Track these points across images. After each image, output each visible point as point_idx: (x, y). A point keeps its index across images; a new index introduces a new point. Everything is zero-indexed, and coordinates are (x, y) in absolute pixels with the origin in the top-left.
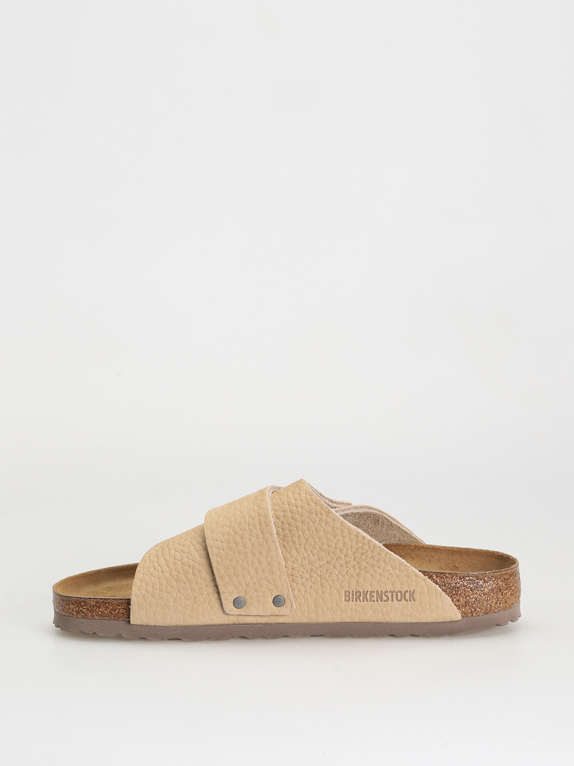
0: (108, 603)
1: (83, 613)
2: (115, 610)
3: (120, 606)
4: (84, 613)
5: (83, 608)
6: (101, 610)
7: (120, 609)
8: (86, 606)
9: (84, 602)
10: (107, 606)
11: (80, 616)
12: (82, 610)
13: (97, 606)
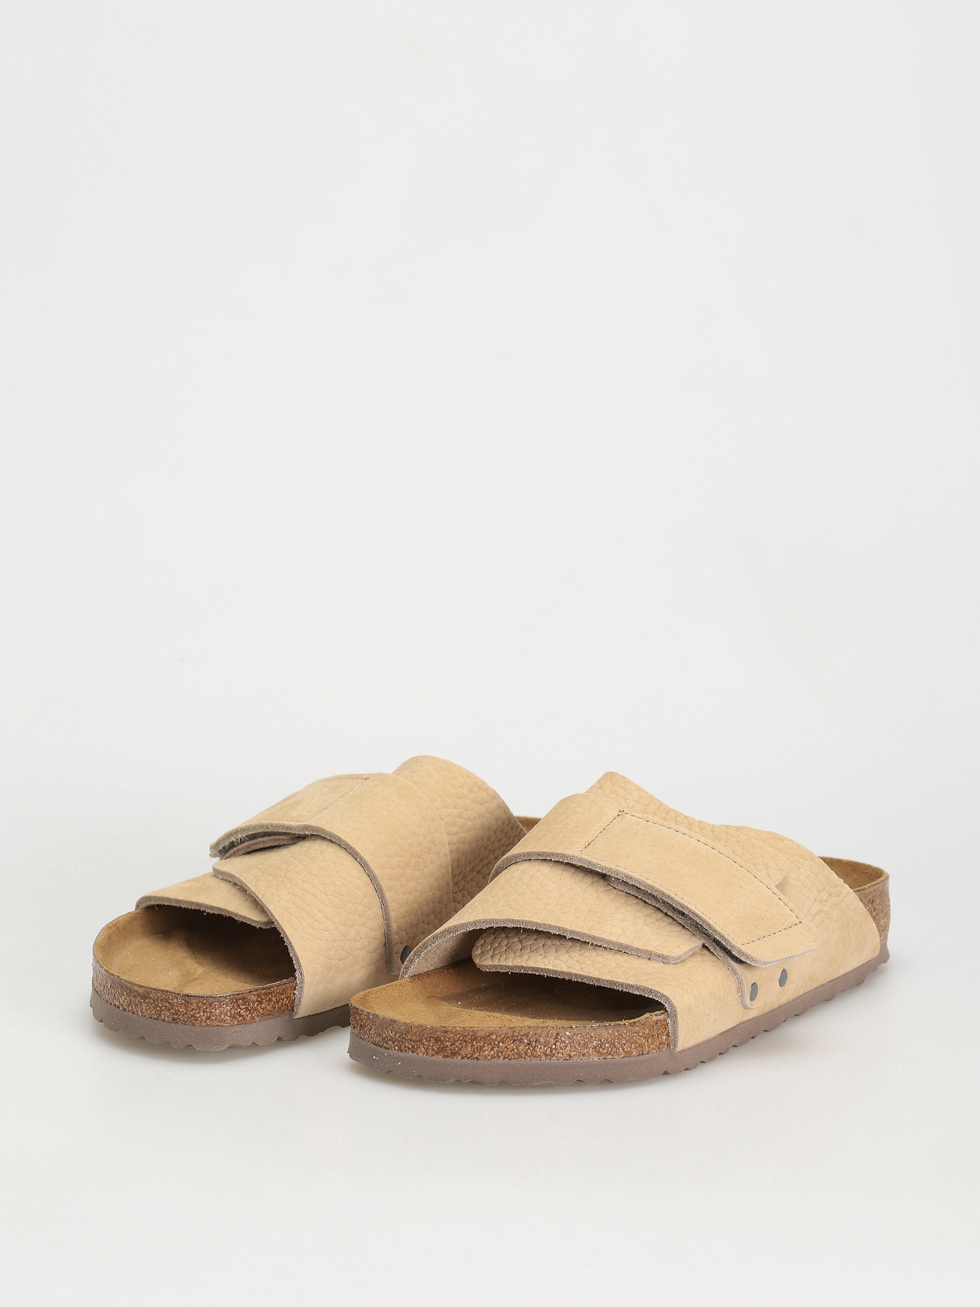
0: (271, 994)
1: (240, 1016)
2: (278, 1002)
3: (283, 994)
4: (242, 1016)
5: (240, 1008)
6: (263, 1006)
7: (283, 1000)
8: (245, 1004)
9: (243, 999)
10: (270, 998)
11: (236, 1022)
12: (240, 1012)
13: (259, 1001)
